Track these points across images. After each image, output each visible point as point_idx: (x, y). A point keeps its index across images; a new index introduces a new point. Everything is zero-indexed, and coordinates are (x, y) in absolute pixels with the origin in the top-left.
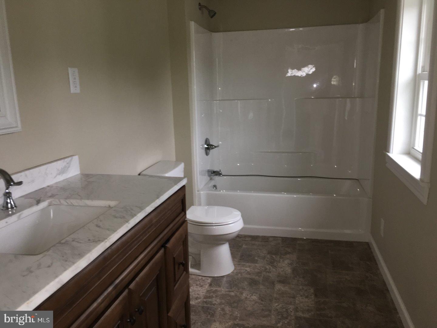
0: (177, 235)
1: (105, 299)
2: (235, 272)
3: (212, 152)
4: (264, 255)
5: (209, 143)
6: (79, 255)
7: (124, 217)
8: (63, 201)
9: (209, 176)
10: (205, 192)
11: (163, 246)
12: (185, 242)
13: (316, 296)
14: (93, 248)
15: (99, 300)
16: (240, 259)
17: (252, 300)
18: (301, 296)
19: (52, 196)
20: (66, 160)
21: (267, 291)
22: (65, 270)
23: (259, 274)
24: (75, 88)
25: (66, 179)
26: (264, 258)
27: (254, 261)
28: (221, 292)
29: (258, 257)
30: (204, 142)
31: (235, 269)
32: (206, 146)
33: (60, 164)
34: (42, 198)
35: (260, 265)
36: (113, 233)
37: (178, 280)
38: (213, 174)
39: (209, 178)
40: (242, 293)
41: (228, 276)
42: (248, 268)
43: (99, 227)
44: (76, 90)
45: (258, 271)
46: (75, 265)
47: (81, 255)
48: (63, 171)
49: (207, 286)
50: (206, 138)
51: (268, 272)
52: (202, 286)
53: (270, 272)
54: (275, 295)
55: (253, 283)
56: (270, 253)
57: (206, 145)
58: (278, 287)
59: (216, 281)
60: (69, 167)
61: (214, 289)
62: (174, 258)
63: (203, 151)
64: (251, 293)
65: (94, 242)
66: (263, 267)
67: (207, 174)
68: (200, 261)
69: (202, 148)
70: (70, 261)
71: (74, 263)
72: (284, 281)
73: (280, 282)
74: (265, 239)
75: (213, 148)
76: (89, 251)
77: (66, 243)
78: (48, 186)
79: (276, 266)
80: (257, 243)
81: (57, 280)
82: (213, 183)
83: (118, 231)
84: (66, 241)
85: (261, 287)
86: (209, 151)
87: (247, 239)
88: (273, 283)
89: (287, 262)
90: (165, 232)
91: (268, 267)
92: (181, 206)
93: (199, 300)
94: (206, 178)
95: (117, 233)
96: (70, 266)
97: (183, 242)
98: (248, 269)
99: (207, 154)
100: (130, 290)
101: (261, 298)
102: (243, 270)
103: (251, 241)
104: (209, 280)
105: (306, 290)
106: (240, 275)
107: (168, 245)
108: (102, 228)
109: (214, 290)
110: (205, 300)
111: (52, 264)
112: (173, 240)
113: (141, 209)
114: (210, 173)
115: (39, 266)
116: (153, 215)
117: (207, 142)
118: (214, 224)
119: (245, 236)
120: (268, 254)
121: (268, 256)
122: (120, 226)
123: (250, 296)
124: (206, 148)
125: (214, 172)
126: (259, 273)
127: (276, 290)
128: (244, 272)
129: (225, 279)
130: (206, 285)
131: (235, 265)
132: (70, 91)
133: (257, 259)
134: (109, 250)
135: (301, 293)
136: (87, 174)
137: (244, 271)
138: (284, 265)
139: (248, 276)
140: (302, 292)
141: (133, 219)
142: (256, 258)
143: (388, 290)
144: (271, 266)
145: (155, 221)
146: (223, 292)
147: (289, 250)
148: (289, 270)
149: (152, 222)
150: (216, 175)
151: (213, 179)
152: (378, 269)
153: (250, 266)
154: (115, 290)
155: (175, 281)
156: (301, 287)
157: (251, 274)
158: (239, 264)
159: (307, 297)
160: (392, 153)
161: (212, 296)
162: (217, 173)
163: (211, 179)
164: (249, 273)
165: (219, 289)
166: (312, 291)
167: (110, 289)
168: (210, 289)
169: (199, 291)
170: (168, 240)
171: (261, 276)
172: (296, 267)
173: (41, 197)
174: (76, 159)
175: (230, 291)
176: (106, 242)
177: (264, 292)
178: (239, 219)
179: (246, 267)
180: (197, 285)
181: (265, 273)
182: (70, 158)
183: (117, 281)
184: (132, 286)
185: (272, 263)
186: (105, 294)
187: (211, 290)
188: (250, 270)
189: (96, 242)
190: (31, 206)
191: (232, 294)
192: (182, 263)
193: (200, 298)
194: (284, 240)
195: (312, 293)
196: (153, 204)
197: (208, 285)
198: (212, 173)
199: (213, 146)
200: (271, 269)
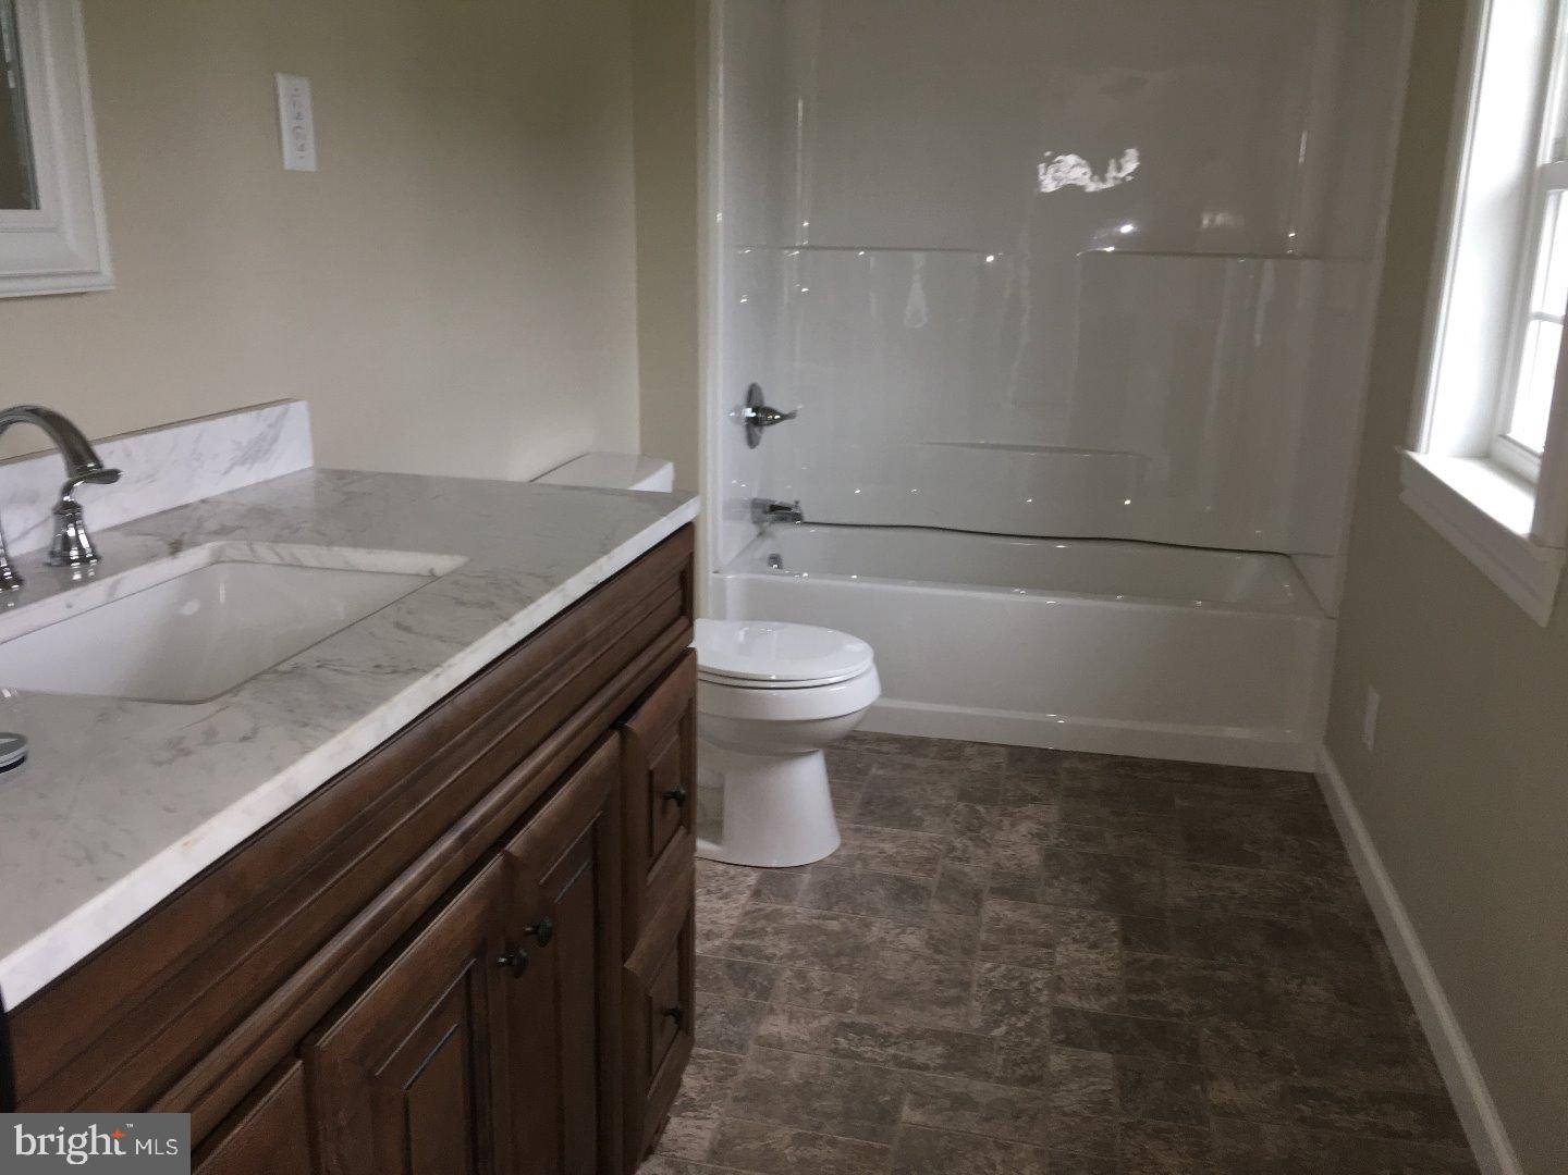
0: (662, 691)
1: (431, 875)
2: (844, 853)
3: (769, 434)
4: (943, 801)
5: (762, 402)
6: (348, 707)
7: (491, 604)
8: (262, 550)
9: (755, 523)
10: (744, 576)
11: (618, 723)
12: (685, 721)
13: (1126, 942)
14: (397, 692)
15: (412, 875)
16: (861, 814)
17: (901, 947)
18: (1075, 941)
19: (222, 531)
20: (266, 411)
21: (954, 920)
22: (306, 750)
23: (927, 863)
24: (299, 155)
25: (267, 482)
26: (945, 811)
27: (909, 822)
28: (796, 918)
29: (925, 807)
30: (741, 398)
31: (843, 845)
32: (749, 413)
33: (243, 427)
34: (186, 536)
35: (930, 834)
36: (460, 651)
37: (661, 852)
38: (771, 516)
39: (754, 530)
40: (868, 925)
41: (818, 866)
42: (888, 843)
43: (407, 629)
44: (302, 157)
45: (925, 853)
46: (340, 737)
47: (357, 709)
48: (255, 452)
49: (743, 898)
50: (750, 383)
51: (960, 860)
52: (725, 897)
53: (968, 860)
54: (983, 936)
55: (906, 891)
56: (963, 795)
57: (750, 410)
58: (994, 907)
59: (776, 880)
60: (275, 439)
61: (769, 907)
62: (651, 774)
63: (739, 432)
64: (897, 927)
65: (394, 672)
66: (940, 843)
67: (748, 515)
68: (720, 812)
69: (736, 420)
70: (320, 726)
71: (333, 733)
72: (1014, 888)
73: (1001, 892)
74: (952, 751)
75: (774, 422)
76: (383, 698)
77: (297, 672)
78: (203, 501)
79: (988, 840)
80: (920, 762)
81: (280, 779)
82: (767, 547)
83: (476, 645)
84: (296, 667)
85: (936, 907)
86: (761, 431)
87: (885, 748)
88: (976, 896)
89: (1024, 828)
90: (625, 677)
91: (958, 843)
92: (679, 594)
93: (717, 943)
94: (745, 529)
95: (472, 652)
96: (320, 741)
97: (681, 724)
98: (889, 848)
99: (752, 442)
100: (509, 857)
101: (935, 944)
102: (872, 848)
103: (900, 753)
104: (753, 879)
105: (1091, 924)
106: (859, 865)
107: (636, 724)
108: (416, 633)
109: (770, 909)
110: (738, 942)
111: (255, 731)
112: (648, 708)
113: (551, 583)
114: (760, 510)
115: (210, 736)
116: (587, 608)
117: (753, 396)
118: (773, 681)
119: (881, 739)
120: (960, 799)
121: (961, 805)
122: (484, 629)
123: (898, 935)
124: (749, 419)
125: (774, 508)
126: (928, 860)
127: (986, 919)
128: (874, 857)
129: (807, 877)
130: (741, 893)
131: (842, 832)
132: (283, 163)
133: (919, 814)
134: (447, 709)
135: (1076, 932)
136: (341, 471)
137: (877, 851)
138: (1014, 838)
139: (891, 870)
140: (1078, 927)
141: (525, 611)
142: (918, 812)
143: (1378, 933)
144: (971, 839)
145: (592, 632)
146: (801, 919)
147: (1034, 791)
148: (1032, 856)
149: (584, 635)
150: (782, 519)
151: (771, 535)
152: (1346, 863)
153: (894, 838)
154: (461, 851)
155: (653, 856)
156: (1074, 913)
157: (901, 864)
158: (858, 830)
159: (1094, 946)
160: (1426, 453)
161: (763, 929)
162: (782, 513)
163: (761, 534)
164: (891, 860)
165: (786, 908)
166: (1113, 925)
167: (447, 843)
168: (758, 907)
169: (718, 911)
170: (633, 708)
171: (934, 870)
172: (1057, 845)
173: (184, 534)
174: (299, 411)
175: (825, 918)
176: (438, 675)
177: (944, 922)
178: (867, 667)
179: (883, 841)
180: (709, 892)
181: (947, 861)
182: (279, 409)
183: (471, 820)
184: (516, 845)
185: (972, 829)
186: (432, 855)
187: (760, 910)
188: (895, 850)
189: (406, 673)
190: (150, 557)
191: (834, 925)
192: (675, 795)
193: (719, 936)
194: (1018, 754)
195: (1114, 933)
196: (588, 570)
197: (748, 893)
198: (765, 512)
199: (774, 412)
200: (971, 849)
